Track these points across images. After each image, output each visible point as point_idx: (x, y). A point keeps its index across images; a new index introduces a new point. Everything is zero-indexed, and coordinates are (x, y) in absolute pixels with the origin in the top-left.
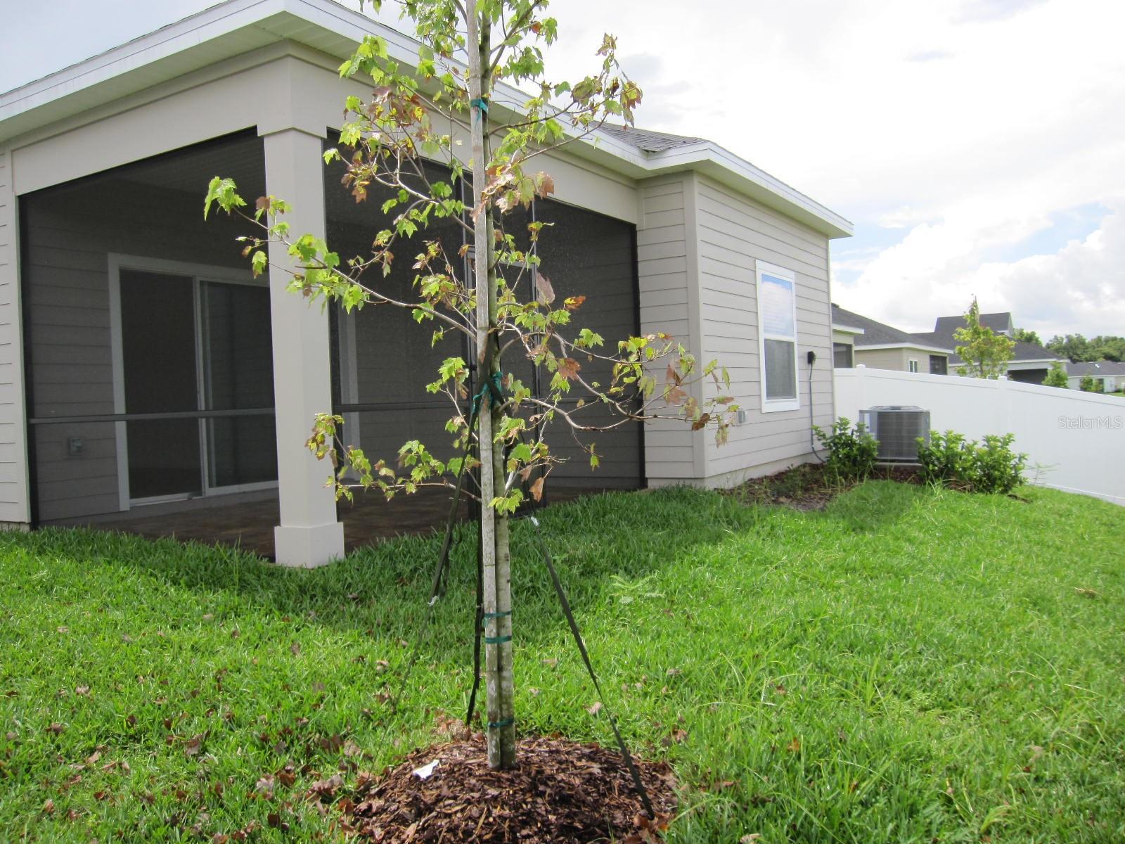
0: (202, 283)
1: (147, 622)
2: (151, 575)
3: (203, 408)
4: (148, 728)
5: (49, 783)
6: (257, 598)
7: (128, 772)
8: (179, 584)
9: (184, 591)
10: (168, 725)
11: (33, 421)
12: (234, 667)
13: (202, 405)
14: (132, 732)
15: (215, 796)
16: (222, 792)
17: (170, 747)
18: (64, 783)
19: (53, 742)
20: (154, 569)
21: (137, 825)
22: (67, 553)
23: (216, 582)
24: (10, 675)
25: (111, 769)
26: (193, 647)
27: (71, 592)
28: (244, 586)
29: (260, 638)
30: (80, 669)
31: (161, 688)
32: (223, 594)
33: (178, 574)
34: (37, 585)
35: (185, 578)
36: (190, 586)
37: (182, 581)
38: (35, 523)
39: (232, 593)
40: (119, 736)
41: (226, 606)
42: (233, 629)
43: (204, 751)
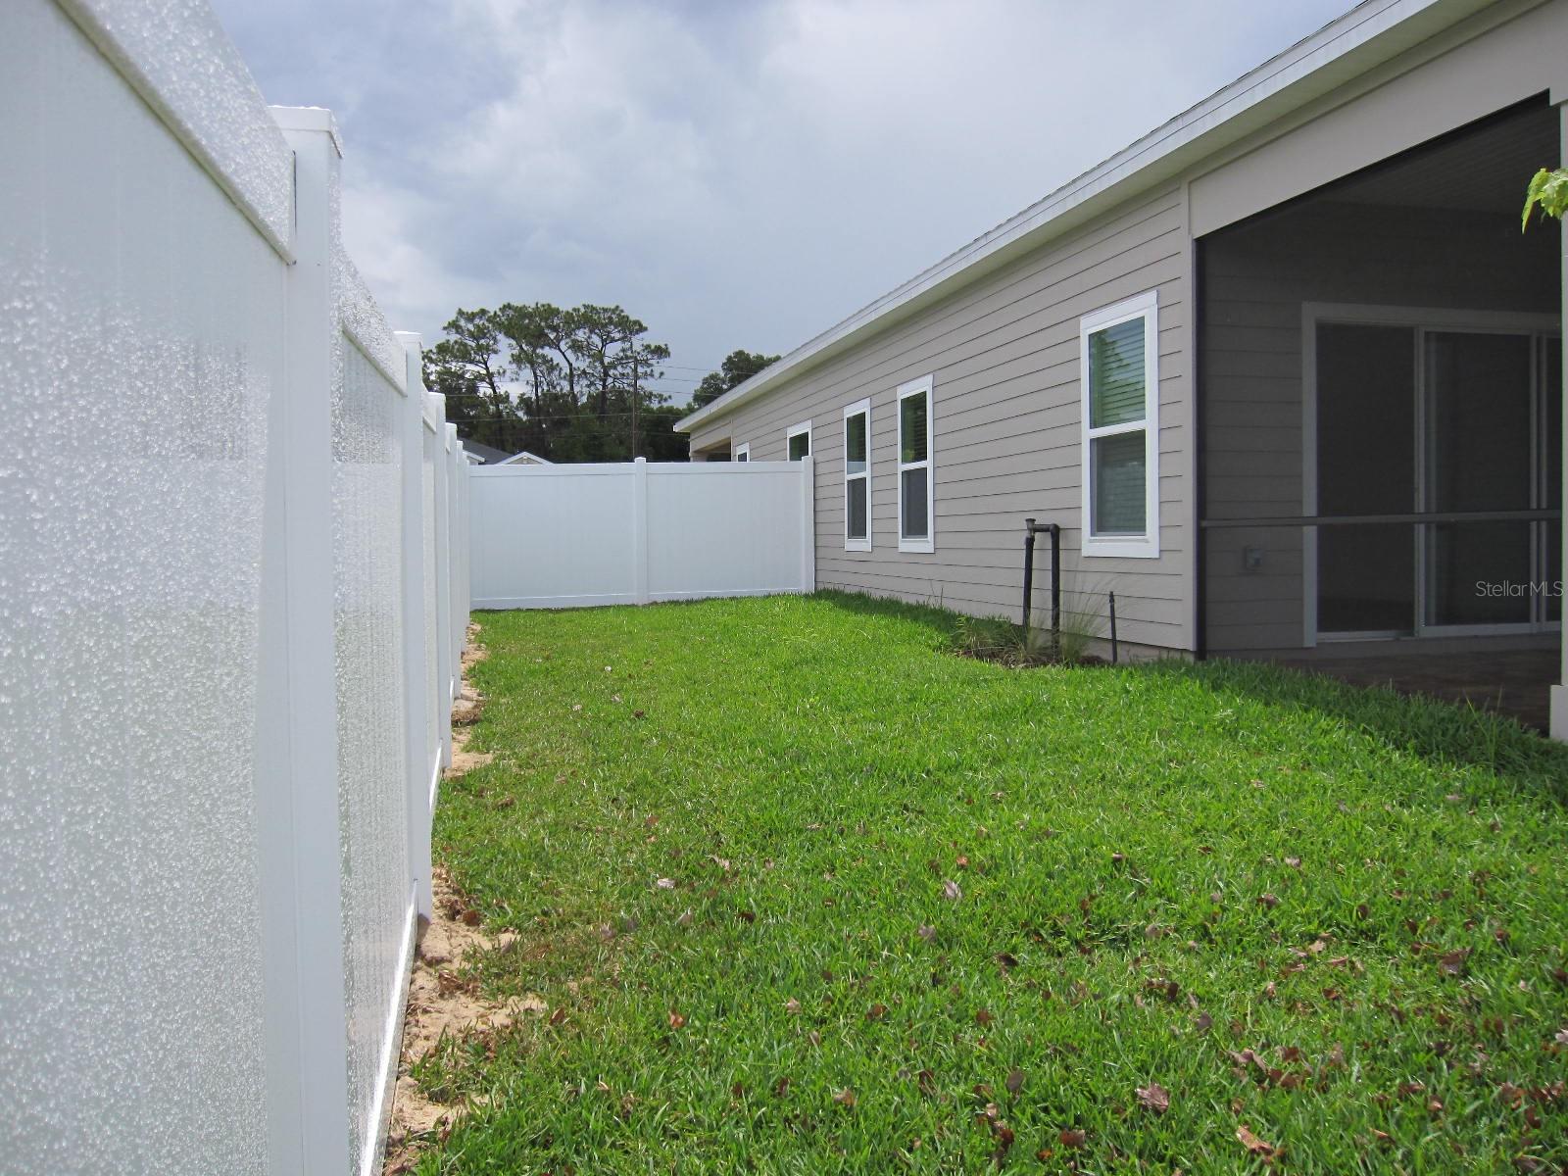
0: (1427, 334)
1: (1365, 791)
2: (1365, 731)
3: (1422, 510)
4: (1384, 927)
5: (1265, 963)
6: (1526, 783)
7: (1363, 975)
8: (1405, 749)
9: (1414, 758)
10: (1414, 928)
11: (1204, 524)
12: (1500, 871)
13: (1420, 505)
14: (1363, 925)
15: (1493, 1035)
16: (1503, 1031)
17: (1416, 957)
18: (1283, 967)
19: (1265, 915)
20: (1368, 725)
21: (1386, 1042)
22: (1251, 692)
23: (1459, 753)
24: (1202, 827)
25: (1340, 968)
26: (1434, 834)
27: (1259, 740)
28: (1502, 765)
29: (1535, 839)
30: (1286, 836)
31: (1397, 879)
32: (1472, 770)
33: (1402, 735)
34: (1218, 726)
35: (1414, 741)
36: (1422, 753)
37: (1409, 745)
38: (1202, 651)
39: (1486, 769)
40: (1347, 927)
41: (1477, 787)
42: (1490, 821)
43: (1466, 973)
